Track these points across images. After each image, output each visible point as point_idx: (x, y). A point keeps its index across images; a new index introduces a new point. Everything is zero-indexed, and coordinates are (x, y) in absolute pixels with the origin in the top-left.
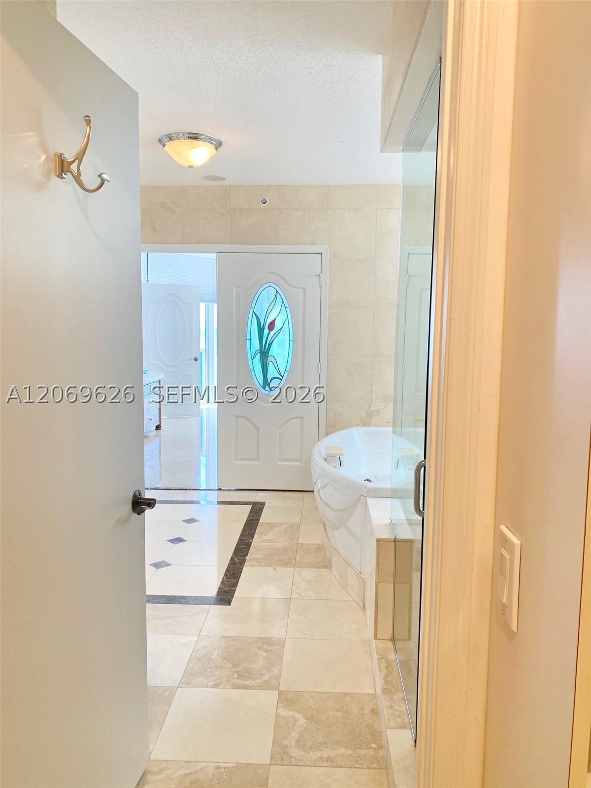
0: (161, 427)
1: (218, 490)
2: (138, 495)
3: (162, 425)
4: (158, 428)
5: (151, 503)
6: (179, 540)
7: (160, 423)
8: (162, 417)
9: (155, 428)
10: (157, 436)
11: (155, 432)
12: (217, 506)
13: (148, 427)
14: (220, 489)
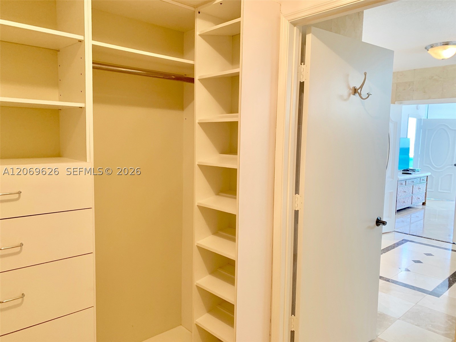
0: (425, 204)
1: (453, 243)
2: (379, 219)
3: (426, 203)
4: (424, 204)
5: (384, 223)
6: (419, 262)
7: (425, 201)
8: (427, 198)
9: (422, 204)
10: (422, 209)
11: (421, 207)
12: (451, 252)
13: (416, 202)
14: (454, 243)
